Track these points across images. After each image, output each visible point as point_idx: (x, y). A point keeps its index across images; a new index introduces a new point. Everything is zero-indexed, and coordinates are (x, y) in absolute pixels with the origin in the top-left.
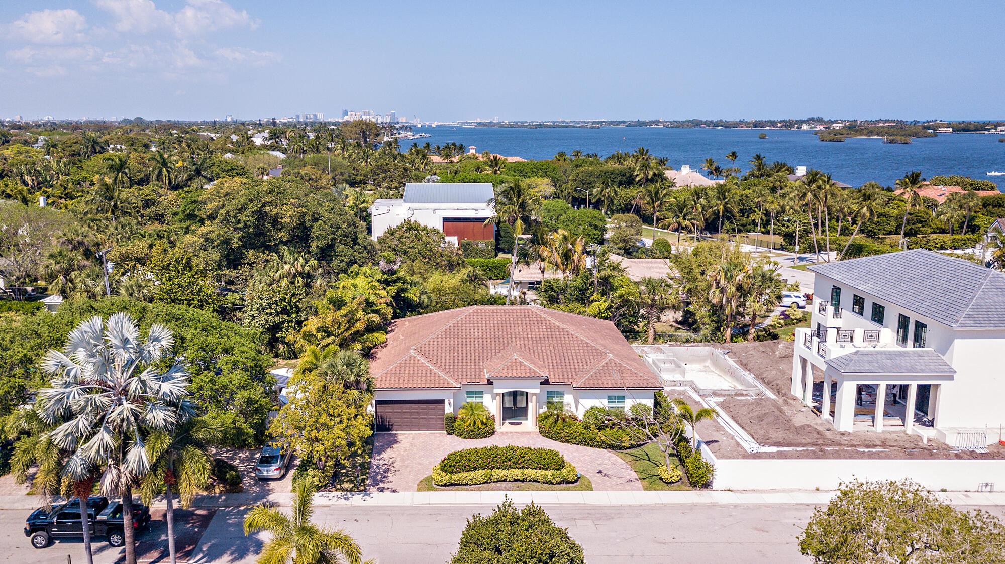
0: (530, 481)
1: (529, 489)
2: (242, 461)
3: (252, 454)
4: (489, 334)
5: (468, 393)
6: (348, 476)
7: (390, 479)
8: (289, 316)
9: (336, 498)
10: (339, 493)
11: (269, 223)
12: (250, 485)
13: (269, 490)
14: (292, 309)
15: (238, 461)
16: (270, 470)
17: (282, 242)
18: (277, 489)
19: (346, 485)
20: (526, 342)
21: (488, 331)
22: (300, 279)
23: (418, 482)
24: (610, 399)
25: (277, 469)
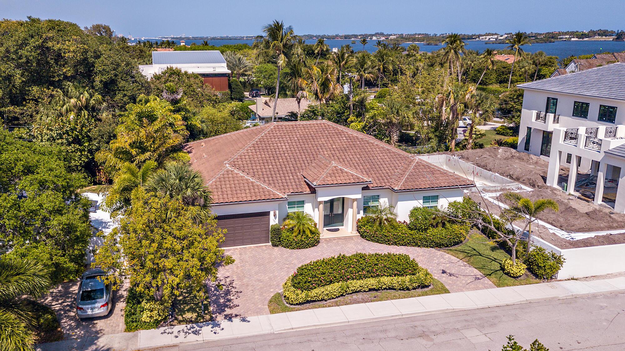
0: (385, 289)
1: (387, 299)
2: (55, 298)
3: (67, 288)
4: (295, 146)
5: (289, 203)
6: (188, 304)
7: (236, 302)
8: (80, 145)
9: (182, 334)
10: (183, 327)
11: (52, 59)
12: (72, 328)
13: (97, 332)
14: (83, 138)
15: (50, 298)
16: (94, 308)
17: (66, 78)
18: (107, 330)
19: (188, 315)
20: (333, 152)
21: (294, 144)
22: (86, 112)
23: (267, 302)
24: (426, 199)
25: (103, 306)
